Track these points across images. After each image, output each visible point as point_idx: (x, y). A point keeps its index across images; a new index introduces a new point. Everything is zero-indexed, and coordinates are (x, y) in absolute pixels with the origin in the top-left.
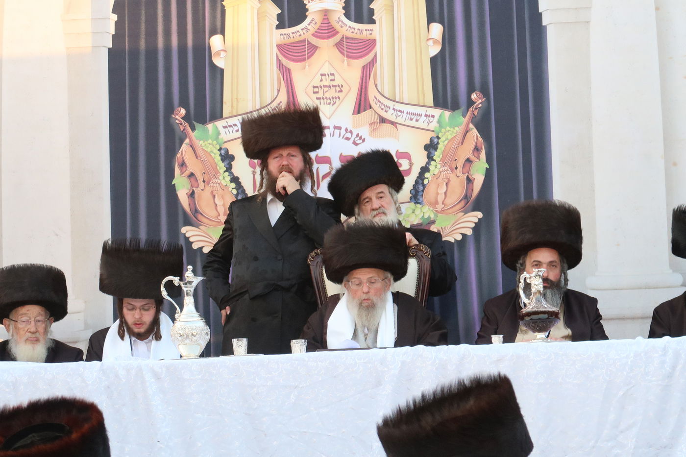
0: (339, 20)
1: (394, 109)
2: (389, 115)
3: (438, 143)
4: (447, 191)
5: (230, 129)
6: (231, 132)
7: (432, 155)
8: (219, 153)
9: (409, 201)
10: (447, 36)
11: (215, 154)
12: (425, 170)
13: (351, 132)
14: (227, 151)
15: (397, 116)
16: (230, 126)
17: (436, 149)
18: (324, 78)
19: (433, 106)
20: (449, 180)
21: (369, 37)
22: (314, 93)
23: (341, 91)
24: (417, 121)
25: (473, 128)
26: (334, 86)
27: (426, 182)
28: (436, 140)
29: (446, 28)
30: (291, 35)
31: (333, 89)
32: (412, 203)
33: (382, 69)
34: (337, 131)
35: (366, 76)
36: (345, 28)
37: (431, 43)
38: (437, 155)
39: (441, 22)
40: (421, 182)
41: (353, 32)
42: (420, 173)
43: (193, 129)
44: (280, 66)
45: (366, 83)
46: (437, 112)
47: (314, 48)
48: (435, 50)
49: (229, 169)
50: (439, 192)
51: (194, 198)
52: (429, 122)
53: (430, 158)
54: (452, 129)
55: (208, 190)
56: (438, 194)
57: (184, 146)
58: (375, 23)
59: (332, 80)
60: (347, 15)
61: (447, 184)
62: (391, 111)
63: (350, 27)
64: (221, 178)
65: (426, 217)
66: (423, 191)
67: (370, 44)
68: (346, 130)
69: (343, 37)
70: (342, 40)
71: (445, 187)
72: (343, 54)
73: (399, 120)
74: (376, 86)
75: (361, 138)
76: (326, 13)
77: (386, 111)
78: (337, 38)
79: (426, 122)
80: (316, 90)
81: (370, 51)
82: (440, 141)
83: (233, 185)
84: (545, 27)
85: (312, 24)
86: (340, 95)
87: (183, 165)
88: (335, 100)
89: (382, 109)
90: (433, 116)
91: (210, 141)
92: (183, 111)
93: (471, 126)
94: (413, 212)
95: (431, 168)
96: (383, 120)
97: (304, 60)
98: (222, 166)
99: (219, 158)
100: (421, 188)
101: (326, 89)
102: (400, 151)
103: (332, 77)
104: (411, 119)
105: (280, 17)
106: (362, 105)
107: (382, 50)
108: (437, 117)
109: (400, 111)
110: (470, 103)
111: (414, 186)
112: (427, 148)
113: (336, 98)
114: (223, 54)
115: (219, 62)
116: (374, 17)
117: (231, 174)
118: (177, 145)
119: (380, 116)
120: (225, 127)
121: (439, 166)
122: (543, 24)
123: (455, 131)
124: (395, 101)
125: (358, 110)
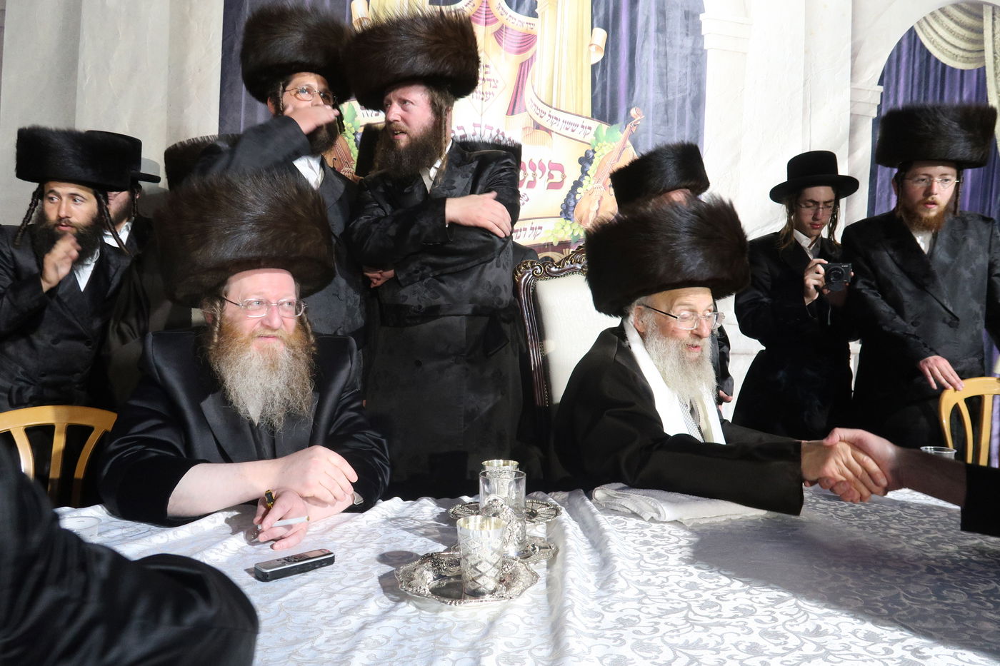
0: (500, 6)
1: (550, 116)
2: (544, 122)
3: (593, 157)
4: (599, 209)
6: (370, 115)
7: (585, 170)
8: (354, 137)
9: (559, 215)
10: (610, 45)
11: (349, 138)
12: (578, 184)
13: (503, 134)
15: (552, 123)
17: (591, 163)
19: (590, 117)
20: (602, 197)
21: (532, 32)
23: (495, 87)
24: (573, 131)
25: (630, 146)
26: (489, 80)
27: (578, 197)
28: (591, 154)
29: (610, 36)
31: (487, 83)
32: (562, 219)
33: (541, 68)
34: (488, 131)
35: (524, 75)
36: (505, 17)
37: (593, 47)
38: (592, 169)
39: (606, 28)
40: (573, 196)
41: (513, 23)
42: (572, 187)
45: (523, 82)
46: (595, 124)
48: (597, 57)
50: (591, 209)
52: (586, 134)
53: (584, 172)
54: (609, 144)
56: (589, 211)
58: (537, 17)
59: (487, 73)
60: (509, 3)
61: (599, 202)
62: (547, 117)
63: (510, 16)
65: (576, 234)
66: (574, 206)
67: (531, 39)
68: (498, 131)
69: (502, 26)
70: (501, 29)
71: (597, 204)
72: (500, 43)
73: (554, 128)
74: (533, 87)
77: (541, 117)
78: (495, 27)
79: (583, 133)
81: (530, 47)
82: (595, 155)
84: (706, 51)
85: (469, 6)
86: (494, 91)
88: (488, 95)
89: (538, 114)
90: (590, 128)
91: (345, 123)
93: (628, 143)
94: (563, 229)
95: (585, 182)
96: (538, 127)
98: (356, 154)
99: (354, 143)
100: (572, 203)
102: (552, 162)
103: (487, 70)
104: (567, 129)
106: (516, 106)
107: (541, 48)
108: (594, 130)
109: (556, 118)
110: (629, 119)
111: (566, 200)
112: (581, 161)
113: (490, 94)
114: (365, 22)
116: (536, 11)
119: (535, 122)
120: (363, 109)
121: (592, 182)
122: (705, 48)
123: (612, 147)
124: (551, 107)
125: (512, 110)
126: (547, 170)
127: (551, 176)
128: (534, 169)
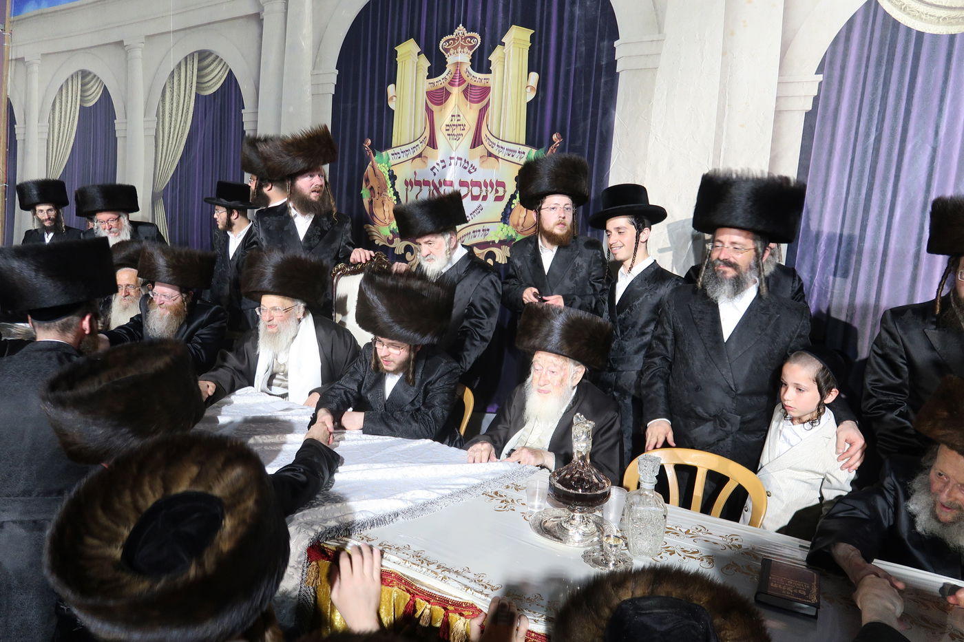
0: (467, 71)
2: (494, 151)
5: (396, 156)
10: (541, 83)
13: (468, 163)
14: (393, 172)
15: (499, 152)
16: (396, 154)
18: (453, 118)
19: (524, 143)
21: (487, 85)
22: (447, 130)
23: (464, 129)
26: (460, 125)
29: (541, 77)
30: (436, 84)
31: (459, 127)
32: (502, 223)
33: (493, 111)
34: (459, 161)
37: (529, 88)
39: (538, 72)
43: (374, 155)
44: (427, 108)
46: (527, 149)
47: (448, 94)
48: (531, 96)
49: (393, 186)
51: (372, 204)
52: (521, 158)
55: (381, 199)
56: (520, 217)
57: (369, 166)
58: (491, 73)
59: (458, 120)
60: (472, 67)
64: (388, 191)
66: (510, 214)
67: (485, 91)
68: (465, 160)
70: (467, 87)
72: (467, 99)
73: (500, 155)
75: (473, 168)
76: (457, 64)
77: (492, 147)
78: (464, 86)
80: (448, 128)
81: (486, 97)
83: (395, 198)
84: (618, 73)
86: (463, 132)
87: (367, 180)
90: (524, 153)
91: (383, 164)
92: (369, 142)
96: (490, 155)
97: (441, 104)
98: (389, 184)
99: (388, 177)
100: (509, 211)
101: (454, 127)
103: (459, 118)
104: (509, 155)
105: (429, 69)
106: (476, 142)
107: (494, 96)
108: (526, 154)
109: (502, 148)
110: (552, 142)
114: (394, 98)
115: (392, 105)
116: (491, 68)
117: (394, 189)
118: (365, 166)
120: (393, 154)
122: (617, 71)
124: (499, 139)
125: (474, 146)
126: (495, 187)
127: (497, 191)
128: (486, 187)
